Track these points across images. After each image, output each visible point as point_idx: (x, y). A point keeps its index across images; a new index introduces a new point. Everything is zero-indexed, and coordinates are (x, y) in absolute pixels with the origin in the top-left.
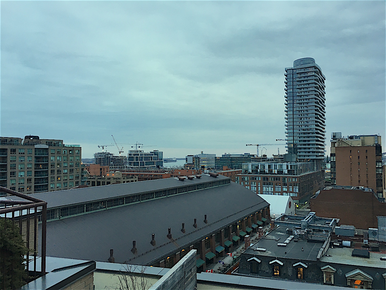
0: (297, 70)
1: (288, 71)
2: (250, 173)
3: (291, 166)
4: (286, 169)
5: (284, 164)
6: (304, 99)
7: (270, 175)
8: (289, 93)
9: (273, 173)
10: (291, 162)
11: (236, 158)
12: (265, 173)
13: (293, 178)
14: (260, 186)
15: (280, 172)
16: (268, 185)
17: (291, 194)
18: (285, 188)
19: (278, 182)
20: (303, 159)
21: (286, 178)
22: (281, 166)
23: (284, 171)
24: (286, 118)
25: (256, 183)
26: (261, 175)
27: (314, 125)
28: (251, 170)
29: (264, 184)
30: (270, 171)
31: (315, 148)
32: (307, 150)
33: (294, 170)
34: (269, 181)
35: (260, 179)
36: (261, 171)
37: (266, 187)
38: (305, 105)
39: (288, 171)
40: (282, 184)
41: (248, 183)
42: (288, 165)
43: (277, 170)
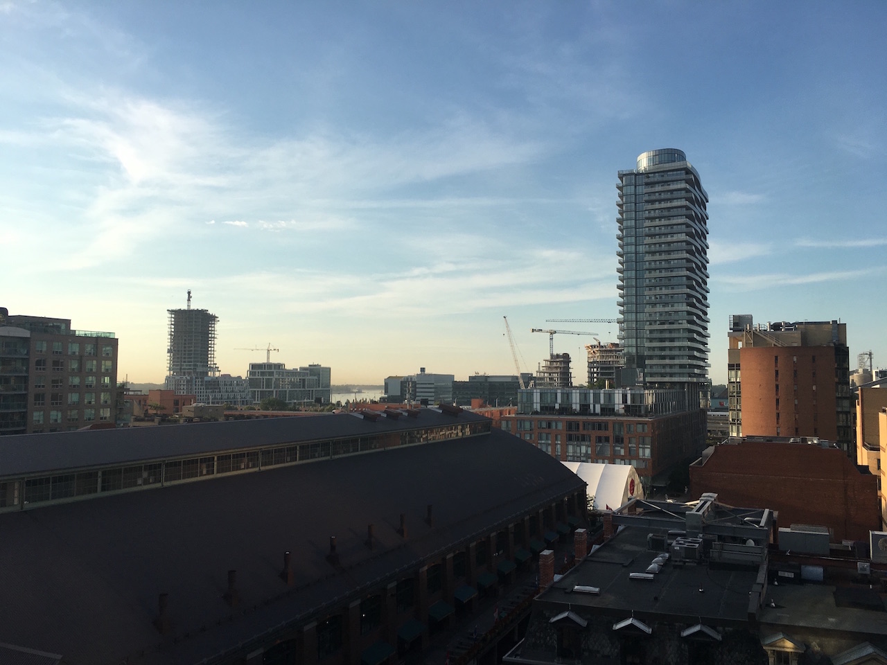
1: (624, 178)
2: (536, 413)
3: (633, 396)
4: (621, 402)
5: (617, 391)
6: (660, 244)
7: (585, 418)
8: (627, 228)
9: (592, 412)
10: (633, 386)
11: (502, 384)
12: (573, 413)
13: (637, 424)
14: (559, 442)
15: (608, 410)
16: (578, 440)
17: (634, 462)
18: (619, 448)
19: (602, 433)
20: (659, 383)
21: (621, 424)
22: (610, 397)
23: (616, 408)
24: (619, 287)
25: (550, 436)
26: (561, 417)
27: (685, 304)
28: (539, 405)
29: (570, 438)
30: (585, 408)
31: (685, 357)
32: (667, 361)
33: (640, 407)
34: (582, 432)
35: (560, 426)
36: (563, 408)
37: (573, 445)
38: (664, 257)
39: (627, 408)
40: (611, 439)
41: (533, 436)
42: (626, 393)
43: (601, 405)
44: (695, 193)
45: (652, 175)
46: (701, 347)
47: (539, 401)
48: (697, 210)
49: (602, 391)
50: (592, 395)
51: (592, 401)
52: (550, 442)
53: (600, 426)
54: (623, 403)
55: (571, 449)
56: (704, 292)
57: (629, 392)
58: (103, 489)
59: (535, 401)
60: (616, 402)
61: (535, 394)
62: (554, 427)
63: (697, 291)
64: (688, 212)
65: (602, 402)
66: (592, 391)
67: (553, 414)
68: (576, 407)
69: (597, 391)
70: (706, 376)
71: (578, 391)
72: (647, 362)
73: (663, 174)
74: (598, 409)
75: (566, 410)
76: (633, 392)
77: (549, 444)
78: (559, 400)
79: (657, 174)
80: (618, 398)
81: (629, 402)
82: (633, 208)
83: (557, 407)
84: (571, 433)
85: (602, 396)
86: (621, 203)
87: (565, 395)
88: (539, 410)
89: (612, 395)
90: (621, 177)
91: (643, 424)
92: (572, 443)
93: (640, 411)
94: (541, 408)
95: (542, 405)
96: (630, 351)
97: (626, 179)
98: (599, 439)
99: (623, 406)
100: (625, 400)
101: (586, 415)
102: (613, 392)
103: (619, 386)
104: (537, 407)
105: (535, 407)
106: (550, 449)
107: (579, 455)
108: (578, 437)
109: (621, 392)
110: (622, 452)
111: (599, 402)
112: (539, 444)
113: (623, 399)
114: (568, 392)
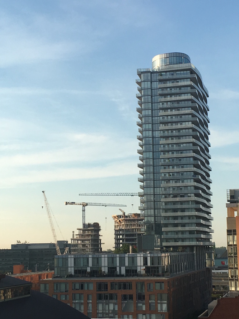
0: (160, 74)
2: (71, 276)
3: (152, 258)
4: (142, 264)
5: (138, 255)
6: (172, 130)
7: (112, 279)
8: (145, 116)
9: (118, 273)
10: (152, 250)
11: (41, 251)
12: (102, 275)
13: (156, 282)
14: (91, 301)
15: (132, 272)
16: (107, 299)
18: (141, 305)
19: (128, 292)
20: (173, 247)
21: (143, 283)
22: (133, 260)
23: (139, 269)
24: (140, 166)
25: (82, 296)
26: (93, 279)
27: (192, 180)
28: (73, 269)
29: (100, 297)
30: (112, 271)
31: (193, 225)
32: (180, 228)
33: (158, 268)
34: (110, 291)
35: (92, 287)
36: (94, 271)
37: (102, 303)
38: (175, 141)
39: (148, 270)
40: (135, 297)
41: (68, 296)
42: (146, 256)
43: (126, 267)
44: (198, 89)
45: (164, 73)
46: (206, 216)
47: (73, 265)
48: (200, 103)
49: (127, 255)
50: (118, 259)
51: (118, 264)
52: (82, 301)
53: (125, 286)
54: (144, 265)
55: (100, 307)
56: (207, 170)
57: (149, 255)
59: (69, 265)
60: (139, 264)
61: (69, 259)
62: (86, 288)
63: (202, 170)
64: (194, 105)
65: (127, 264)
66: (118, 255)
67: (85, 277)
68: (105, 270)
69: (123, 255)
70: (210, 240)
71: (106, 256)
72: (163, 229)
73: (172, 73)
74: (123, 272)
75: (96, 273)
76: (152, 255)
77: (82, 304)
78: (90, 264)
79: (168, 73)
80: (140, 261)
81: (149, 264)
82: (150, 100)
83: (89, 270)
84: (100, 292)
85: (127, 259)
86: (140, 95)
87: (96, 260)
88: (73, 273)
89: (135, 258)
90: (139, 75)
91: (161, 282)
92: (100, 301)
93: (158, 271)
94: (75, 271)
95: (76, 269)
96: (150, 220)
97: (144, 76)
98: (125, 297)
99: (144, 268)
100: (145, 263)
101: (113, 276)
102: (135, 256)
103: (140, 251)
104: (71, 270)
105: (69, 271)
106: (82, 308)
107: (107, 312)
108: (107, 296)
109: (142, 255)
110: (144, 308)
111: (124, 265)
112: (73, 304)
113: (144, 262)
114: (98, 257)
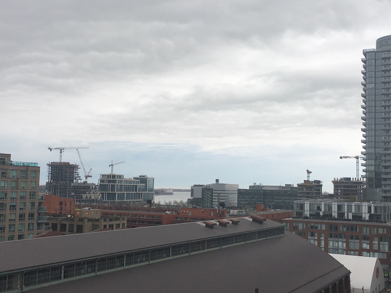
0: (383, 53)
1: (367, 55)
2: (307, 218)
3: (376, 208)
5: (363, 204)
7: (341, 222)
9: (346, 218)
10: (374, 201)
12: (332, 218)
13: (378, 227)
14: (323, 239)
15: (357, 217)
16: (337, 237)
17: (376, 254)
18: (366, 244)
19: (354, 233)
22: (359, 208)
23: (364, 216)
24: (363, 130)
25: (316, 234)
26: (324, 221)
28: (308, 212)
29: (331, 237)
30: (341, 215)
33: (380, 215)
34: (339, 232)
35: (324, 228)
36: (325, 215)
37: (333, 241)
39: (371, 216)
40: (360, 237)
42: (370, 205)
43: (352, 213)
45: (387, 52)
47: (308, 209)
49: (353, 204)
50: (346, 207)
51: (346, 211)
52: (316, 238)
53: (352, 228)
54: (368, 212)
55: (331, 243)
58: (65, 277)
59: (306, 209)
60: (364, 212)
61: (306, 205)
62: (319, 228)
65: (353, 211)
66: (346, 204)
67: (318, 218)
68: (335, 214)
69: (350, 204)
71: (336, 203)
72: (383, 182)
74: (350, 217)
75: (328, 216)
76: (375, 205)
77: (316, 240)
78: (323, 210)
80: (365, 209)
81: (373, 212)
83: (321, 214)
84: (331, 232)
85: (353, 207)
86: (365, 71)
87: (327, 207)
88: (308, 216)
89: (361, 207)
90: (365, 54)
91: (383, 227)
92: (331, 239)
93: (381, 218)
94: (310, 215)
95: (311, 212)
98: (352, 238)
99: (368, 215)
100: (370, 211)
101: (342, 220)
102: (361, 205)
103: (365, 200)
105: (306, 213)
106: (316, 243)
107: (337, 248)
108: (337, 235)
109: (367, 205)
110: (368, 248)
111: (351, 212)
112: (309, 240)
113: (368, 210)
114: (329, 204)
